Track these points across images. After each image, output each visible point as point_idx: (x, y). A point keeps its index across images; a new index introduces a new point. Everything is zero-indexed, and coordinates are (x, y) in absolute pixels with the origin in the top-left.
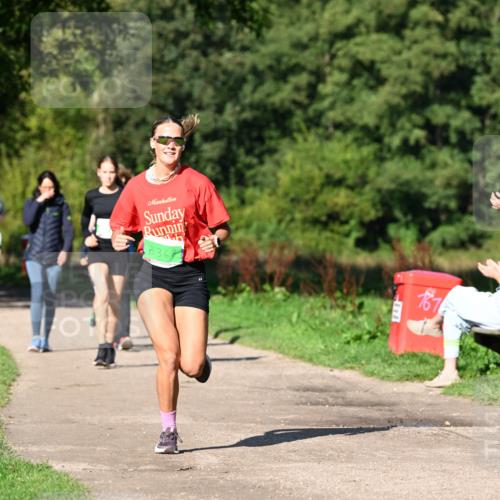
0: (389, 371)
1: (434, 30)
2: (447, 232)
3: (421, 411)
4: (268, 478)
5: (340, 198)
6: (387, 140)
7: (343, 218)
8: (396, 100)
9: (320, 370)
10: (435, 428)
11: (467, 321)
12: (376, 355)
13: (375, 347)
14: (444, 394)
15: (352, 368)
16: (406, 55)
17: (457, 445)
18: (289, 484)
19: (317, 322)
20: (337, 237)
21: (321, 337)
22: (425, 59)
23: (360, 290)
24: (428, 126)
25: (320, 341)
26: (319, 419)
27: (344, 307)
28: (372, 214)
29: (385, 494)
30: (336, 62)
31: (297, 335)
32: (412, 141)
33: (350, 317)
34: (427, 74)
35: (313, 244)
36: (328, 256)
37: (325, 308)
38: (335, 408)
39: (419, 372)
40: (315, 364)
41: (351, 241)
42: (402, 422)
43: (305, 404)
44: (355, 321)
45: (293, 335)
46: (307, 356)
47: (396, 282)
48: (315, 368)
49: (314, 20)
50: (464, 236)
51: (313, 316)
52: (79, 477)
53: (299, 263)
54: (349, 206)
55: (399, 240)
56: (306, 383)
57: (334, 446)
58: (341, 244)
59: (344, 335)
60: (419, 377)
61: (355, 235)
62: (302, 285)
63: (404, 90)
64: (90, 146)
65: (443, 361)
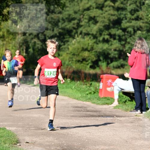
0: (99, 102)
1: (111, 8)
2: (115, 64)
3: (108, 113)
4: (66, 132)
5: (86, 54)
6: (98, 38)
7: (87, 60)
8: (101, 27)
9: (80, 102)
10: (112, 118)
11: (120, 88)
12: (96, 98)
13: (95, 95)
14: (114, 108)
15: (89, 101)
16: (104, 15)
17: (118, 122)
18: (71, 133)
19: (79, 89)
20: (85, 65)
21: (80, 93)
22: (109, 16)
23: (91, 80)
24: (110, 35)
25: (80, 94)
26: (80, 115)
27: (86, 85)
28: (95, 59)
29: (98, 136)
30: (84, 17)
31: (74, 92)
32: (106, 39)
33: (88, 87)
34: (109, 20)
35: (78, 67)
36: (82, 70)
37: (81, 84)
38: (84, 112)
39: (107, 103)
40: (79, 100)
41: (88, 66)
42: (102, 116)
43: (76, 111)
44: (90, 88)
45: (73, 92)
46: (76, 98)
47: (101, 78)
48: (78, 101)
49: (79, 5)
50: (119, 65)
51: (78, 87)
52: (14, 131)
53: (74, 72)
54: (88, 57)
55: (101, 66)
56: (76, 105)
57: (84, 123)
58: (86, 67)
59: (87, 92)
60: (107, 104)
61: (90, 65)
62: (75, 78)
63: (103, 25)
64: (16, 40)
65: (114, 99)
